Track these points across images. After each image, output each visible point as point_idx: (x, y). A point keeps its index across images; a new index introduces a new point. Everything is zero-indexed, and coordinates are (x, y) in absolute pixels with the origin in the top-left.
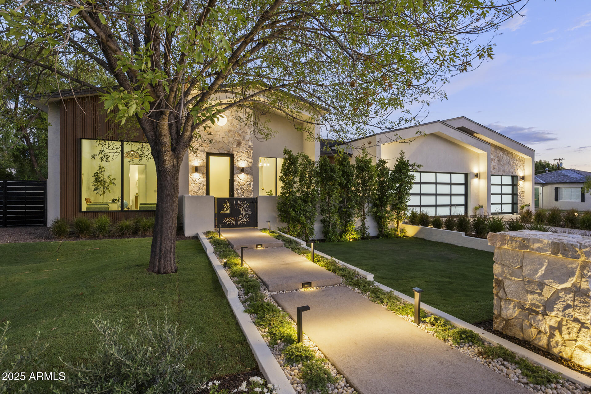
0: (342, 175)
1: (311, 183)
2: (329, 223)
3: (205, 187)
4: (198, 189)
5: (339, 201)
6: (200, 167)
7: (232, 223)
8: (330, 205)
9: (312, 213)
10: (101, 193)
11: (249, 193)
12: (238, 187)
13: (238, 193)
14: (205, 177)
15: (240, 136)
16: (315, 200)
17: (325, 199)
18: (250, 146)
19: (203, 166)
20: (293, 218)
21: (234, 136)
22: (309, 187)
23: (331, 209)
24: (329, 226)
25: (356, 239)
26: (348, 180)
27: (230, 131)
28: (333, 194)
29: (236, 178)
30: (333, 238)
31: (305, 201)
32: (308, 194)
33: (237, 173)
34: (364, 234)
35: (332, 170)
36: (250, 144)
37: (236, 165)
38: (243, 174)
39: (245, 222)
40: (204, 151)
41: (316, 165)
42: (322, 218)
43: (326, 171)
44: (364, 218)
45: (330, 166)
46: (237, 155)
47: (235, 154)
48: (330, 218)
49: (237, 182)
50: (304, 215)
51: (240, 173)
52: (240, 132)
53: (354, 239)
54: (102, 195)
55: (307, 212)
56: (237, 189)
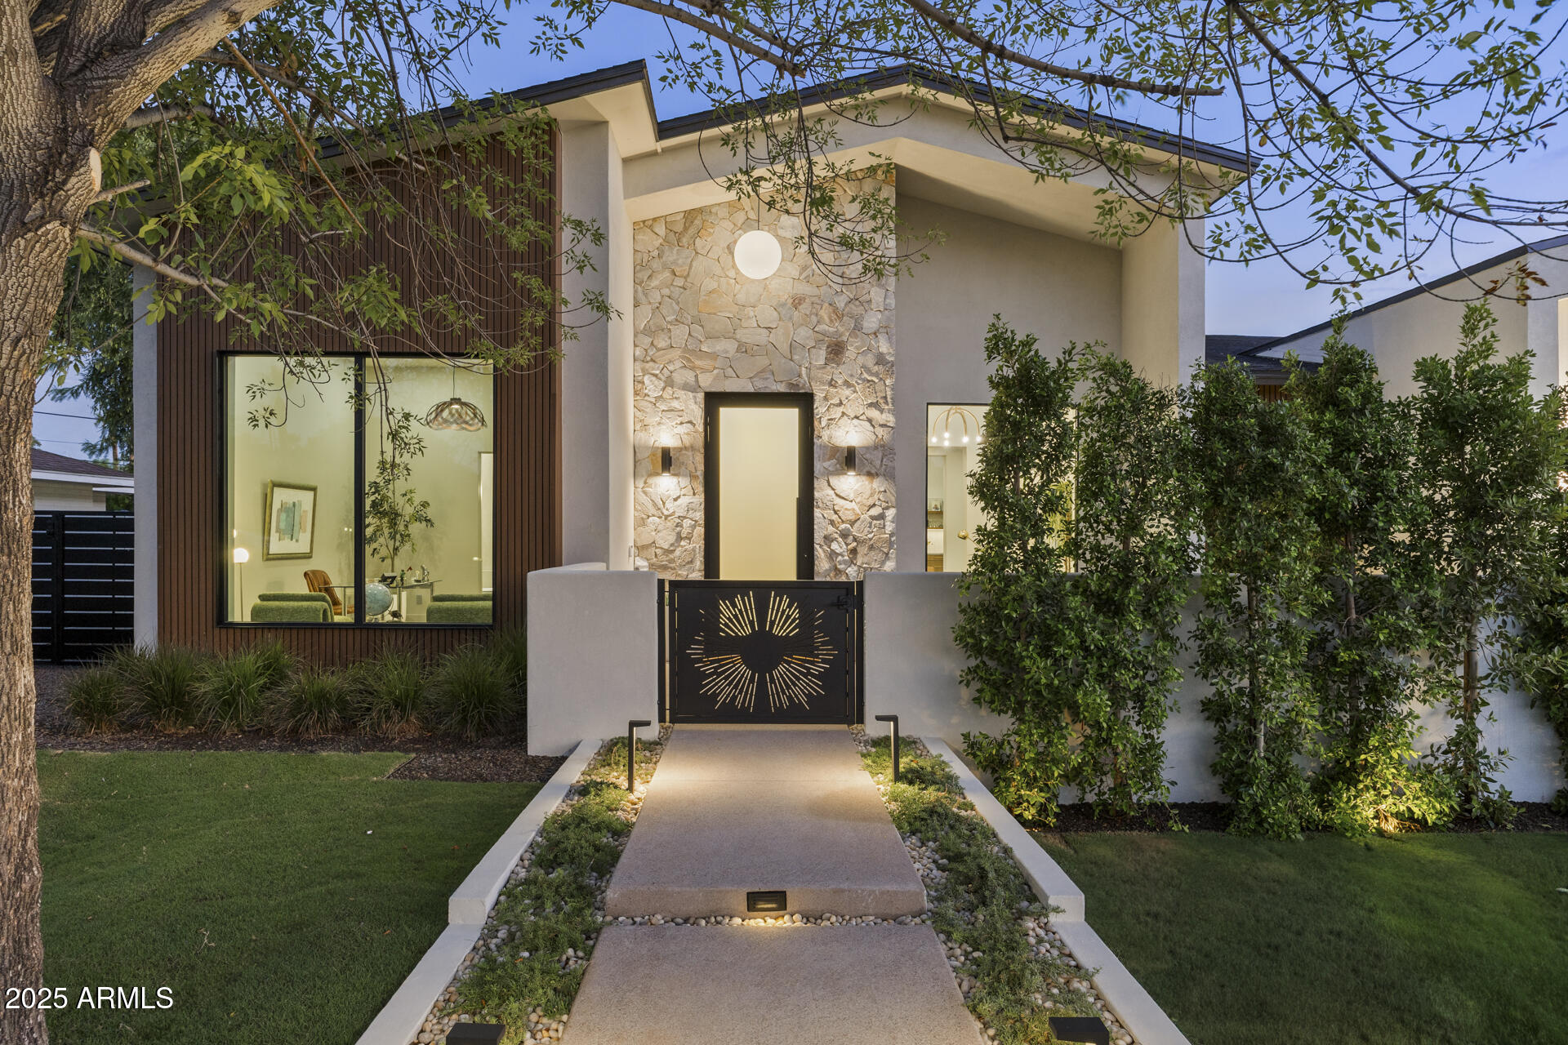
0: (1332, 461)
1: (1145, 501)
2: (1253, 723)
3: (700, 531)
4: (672, 538)
5: (1310, 602)
6: (680, 450)
7: (740, 699)
8: (1257, 625)
9: (1147, 668)
10: (384, 552)
11: (876, 556)
12: (831, 529)
13: (832, 555)
14: (700, 489)
15: (840, 317)
16: (1170, 600)
17: (1229, 592)
18: (880, 360)
19: (692, 448)
20: (1038, 693)
21: (814, 319)
22: (1133, 526)
23: (1262, 651)
24: (1253, 740)
25: (1422, 822)
26: (1374, 489)
27: (797, 302)
28: (1275, 566)
29: (822, 492)
30: (1278, 810)
31: (1109, 605)
32: (1126, 564)
33: (829, 473)
34: (1468, 795)
35: (1272, 434)
36: (884, 347)
37: (825, 438)
38: (852, 473)
39: (803, 699)
40: (694, 388)
41: (1175, 412)
42: (1207, 691)
43: (1232, 439)
44: (1473, 706)
45: (1257, 413)
46: (826, 398)
47: (819, 396)
48: (1256, 696)
49: (826, 507)
50: (1101, 678)
51: (839, 472)
52: (841, 302)
53: (1410, 821)
54: (388, 561)
55: (1119, 662)
56: (828, 539)
